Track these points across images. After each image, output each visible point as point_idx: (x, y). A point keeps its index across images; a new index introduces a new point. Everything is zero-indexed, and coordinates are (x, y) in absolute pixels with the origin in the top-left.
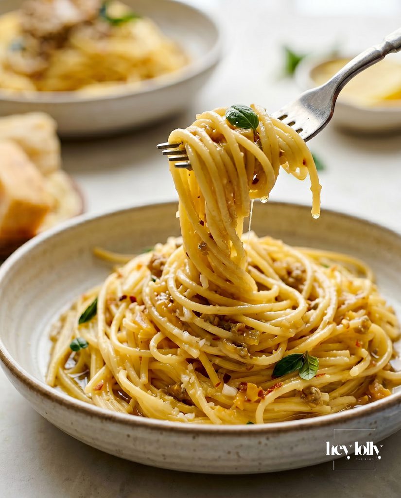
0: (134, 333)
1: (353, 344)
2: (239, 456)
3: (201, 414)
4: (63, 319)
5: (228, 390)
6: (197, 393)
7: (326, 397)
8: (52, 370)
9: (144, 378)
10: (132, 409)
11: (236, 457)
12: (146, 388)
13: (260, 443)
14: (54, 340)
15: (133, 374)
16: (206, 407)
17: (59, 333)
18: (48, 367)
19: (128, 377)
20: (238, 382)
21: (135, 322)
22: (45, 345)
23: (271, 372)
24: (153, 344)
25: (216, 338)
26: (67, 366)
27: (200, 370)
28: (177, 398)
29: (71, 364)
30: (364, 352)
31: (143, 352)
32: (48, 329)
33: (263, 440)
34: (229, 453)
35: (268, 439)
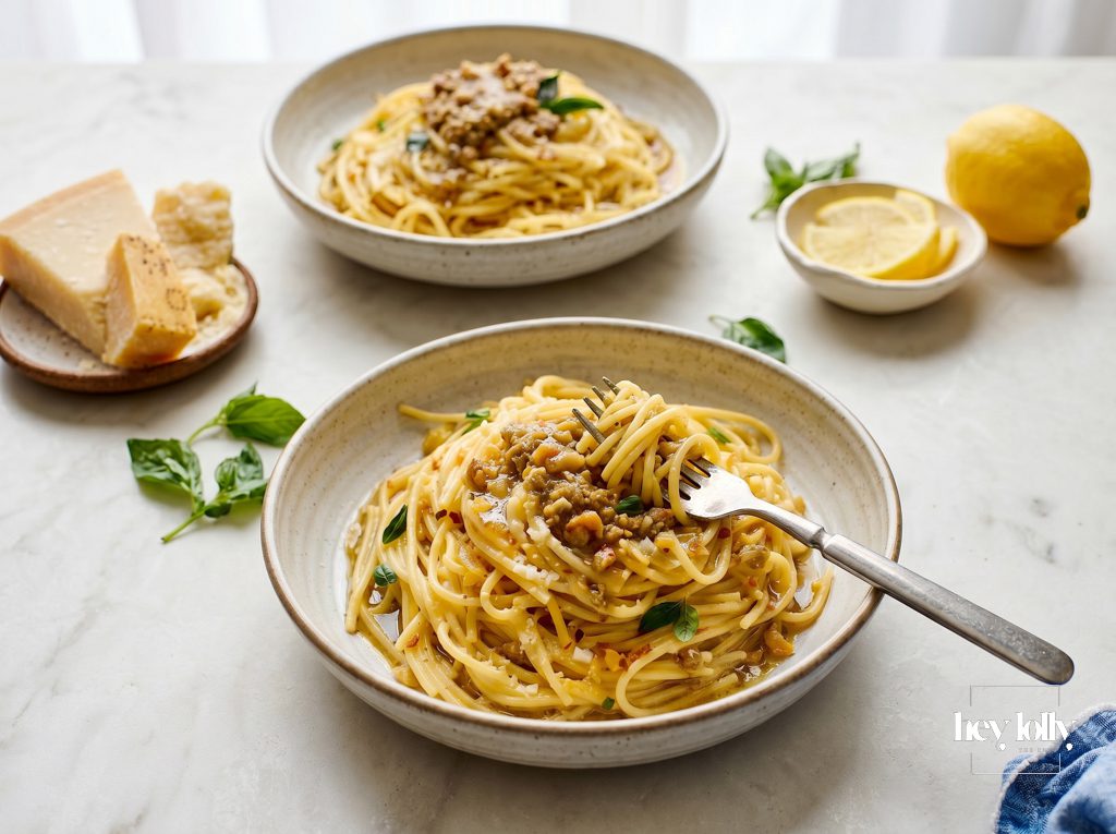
0: (457, 575)
1: (746, 581)
2: (592, 755)
3: (545, 685)
4: (363, 519)
5: (581, 655)
6: (542, 660)
7: (707, 656)
8: (352, 604)
9: (472, 635)
10: (455, 675)
11: (589, 756)
12: (474, 649)
13: (619, 743)
14: (352, 555)
15: (457, 630)
16: (554, 679)
17: (358, 545)
18: (347, 607)
19: (451, 634)
20: (592, 641)
21: (458, 561)
22: (341, 563)
23: (636, 626)
24: (485, 592)
25: (568, 570)
26: (372, 601)
27: (546, 622)
28: (515, 661)
29: (376, 597)
30: (759, 594)
31: (471, 601)
32: (344, 535)
33: (623, 740)
34: (581, 753)
35: (628, 739)
